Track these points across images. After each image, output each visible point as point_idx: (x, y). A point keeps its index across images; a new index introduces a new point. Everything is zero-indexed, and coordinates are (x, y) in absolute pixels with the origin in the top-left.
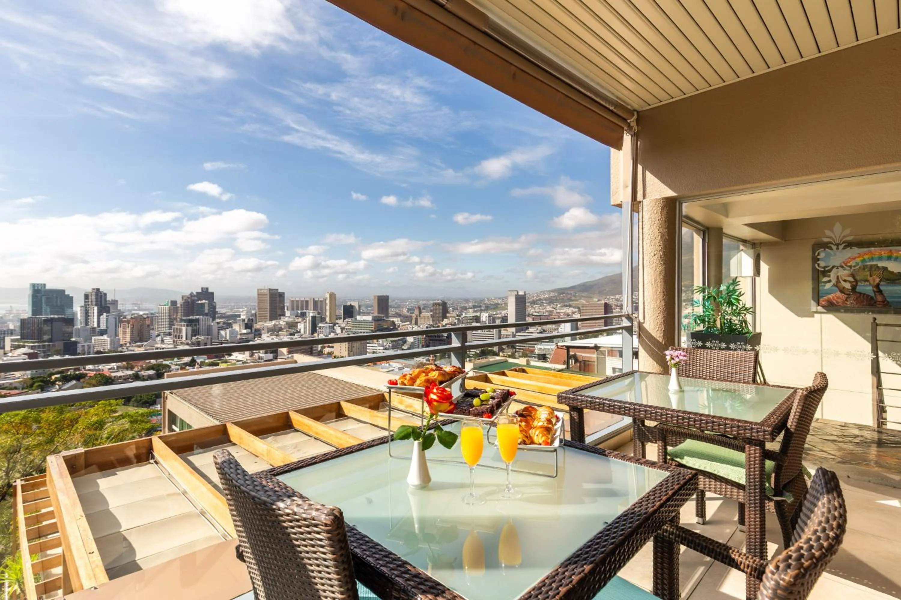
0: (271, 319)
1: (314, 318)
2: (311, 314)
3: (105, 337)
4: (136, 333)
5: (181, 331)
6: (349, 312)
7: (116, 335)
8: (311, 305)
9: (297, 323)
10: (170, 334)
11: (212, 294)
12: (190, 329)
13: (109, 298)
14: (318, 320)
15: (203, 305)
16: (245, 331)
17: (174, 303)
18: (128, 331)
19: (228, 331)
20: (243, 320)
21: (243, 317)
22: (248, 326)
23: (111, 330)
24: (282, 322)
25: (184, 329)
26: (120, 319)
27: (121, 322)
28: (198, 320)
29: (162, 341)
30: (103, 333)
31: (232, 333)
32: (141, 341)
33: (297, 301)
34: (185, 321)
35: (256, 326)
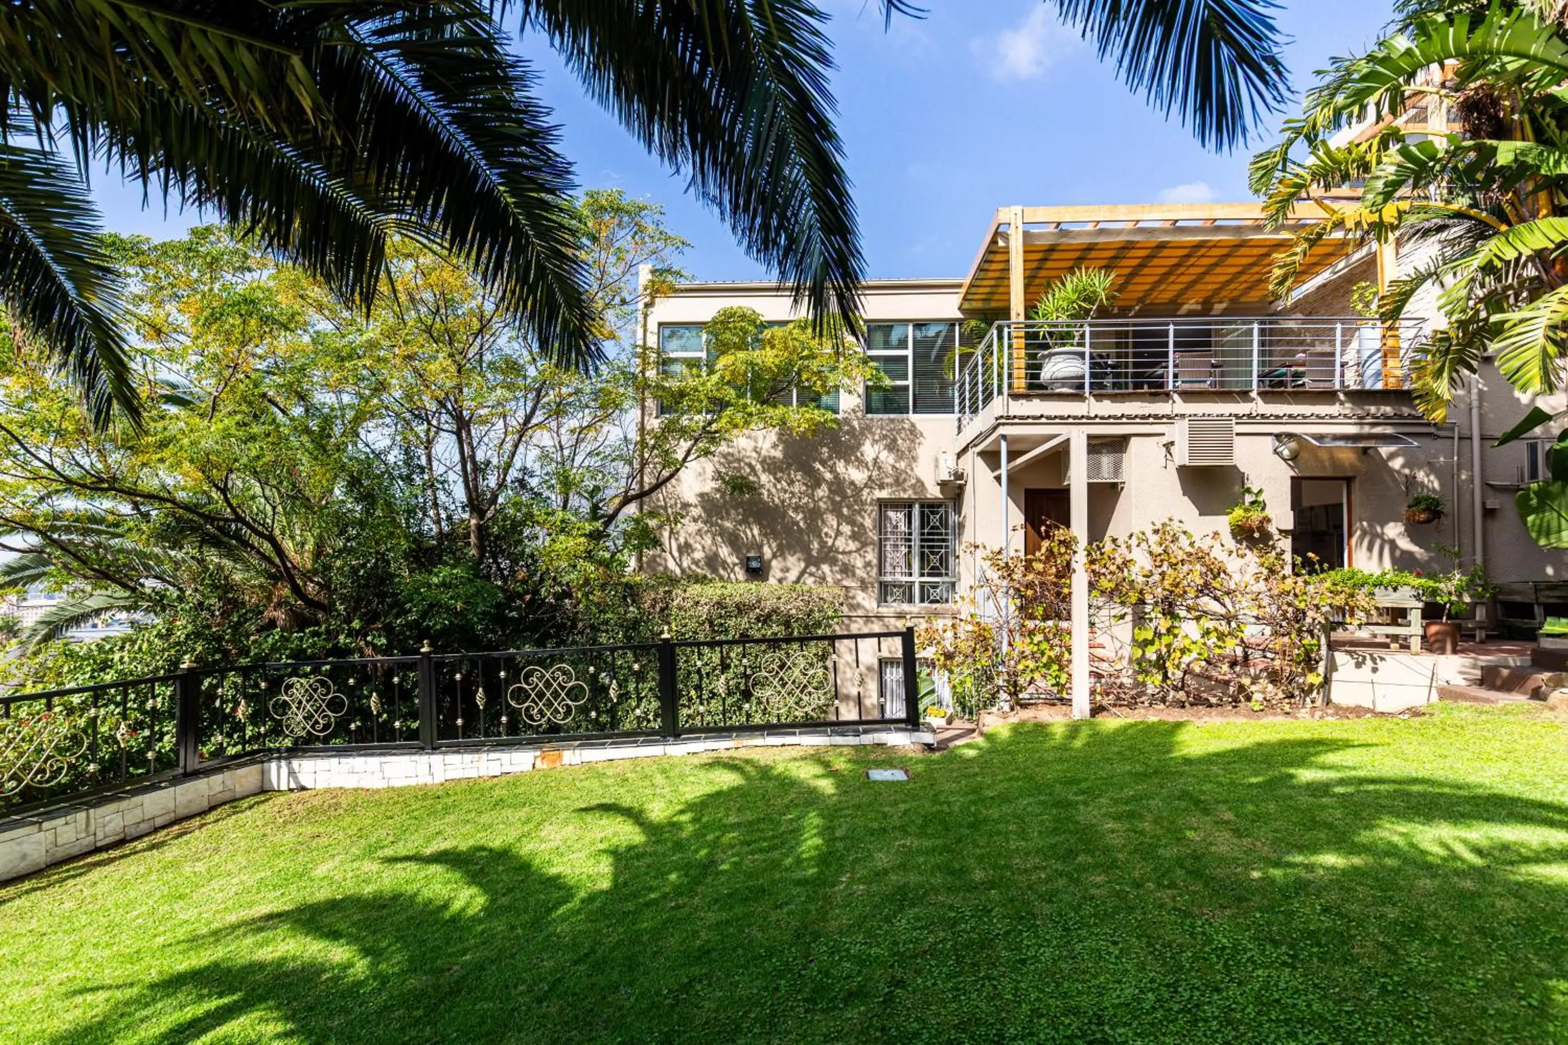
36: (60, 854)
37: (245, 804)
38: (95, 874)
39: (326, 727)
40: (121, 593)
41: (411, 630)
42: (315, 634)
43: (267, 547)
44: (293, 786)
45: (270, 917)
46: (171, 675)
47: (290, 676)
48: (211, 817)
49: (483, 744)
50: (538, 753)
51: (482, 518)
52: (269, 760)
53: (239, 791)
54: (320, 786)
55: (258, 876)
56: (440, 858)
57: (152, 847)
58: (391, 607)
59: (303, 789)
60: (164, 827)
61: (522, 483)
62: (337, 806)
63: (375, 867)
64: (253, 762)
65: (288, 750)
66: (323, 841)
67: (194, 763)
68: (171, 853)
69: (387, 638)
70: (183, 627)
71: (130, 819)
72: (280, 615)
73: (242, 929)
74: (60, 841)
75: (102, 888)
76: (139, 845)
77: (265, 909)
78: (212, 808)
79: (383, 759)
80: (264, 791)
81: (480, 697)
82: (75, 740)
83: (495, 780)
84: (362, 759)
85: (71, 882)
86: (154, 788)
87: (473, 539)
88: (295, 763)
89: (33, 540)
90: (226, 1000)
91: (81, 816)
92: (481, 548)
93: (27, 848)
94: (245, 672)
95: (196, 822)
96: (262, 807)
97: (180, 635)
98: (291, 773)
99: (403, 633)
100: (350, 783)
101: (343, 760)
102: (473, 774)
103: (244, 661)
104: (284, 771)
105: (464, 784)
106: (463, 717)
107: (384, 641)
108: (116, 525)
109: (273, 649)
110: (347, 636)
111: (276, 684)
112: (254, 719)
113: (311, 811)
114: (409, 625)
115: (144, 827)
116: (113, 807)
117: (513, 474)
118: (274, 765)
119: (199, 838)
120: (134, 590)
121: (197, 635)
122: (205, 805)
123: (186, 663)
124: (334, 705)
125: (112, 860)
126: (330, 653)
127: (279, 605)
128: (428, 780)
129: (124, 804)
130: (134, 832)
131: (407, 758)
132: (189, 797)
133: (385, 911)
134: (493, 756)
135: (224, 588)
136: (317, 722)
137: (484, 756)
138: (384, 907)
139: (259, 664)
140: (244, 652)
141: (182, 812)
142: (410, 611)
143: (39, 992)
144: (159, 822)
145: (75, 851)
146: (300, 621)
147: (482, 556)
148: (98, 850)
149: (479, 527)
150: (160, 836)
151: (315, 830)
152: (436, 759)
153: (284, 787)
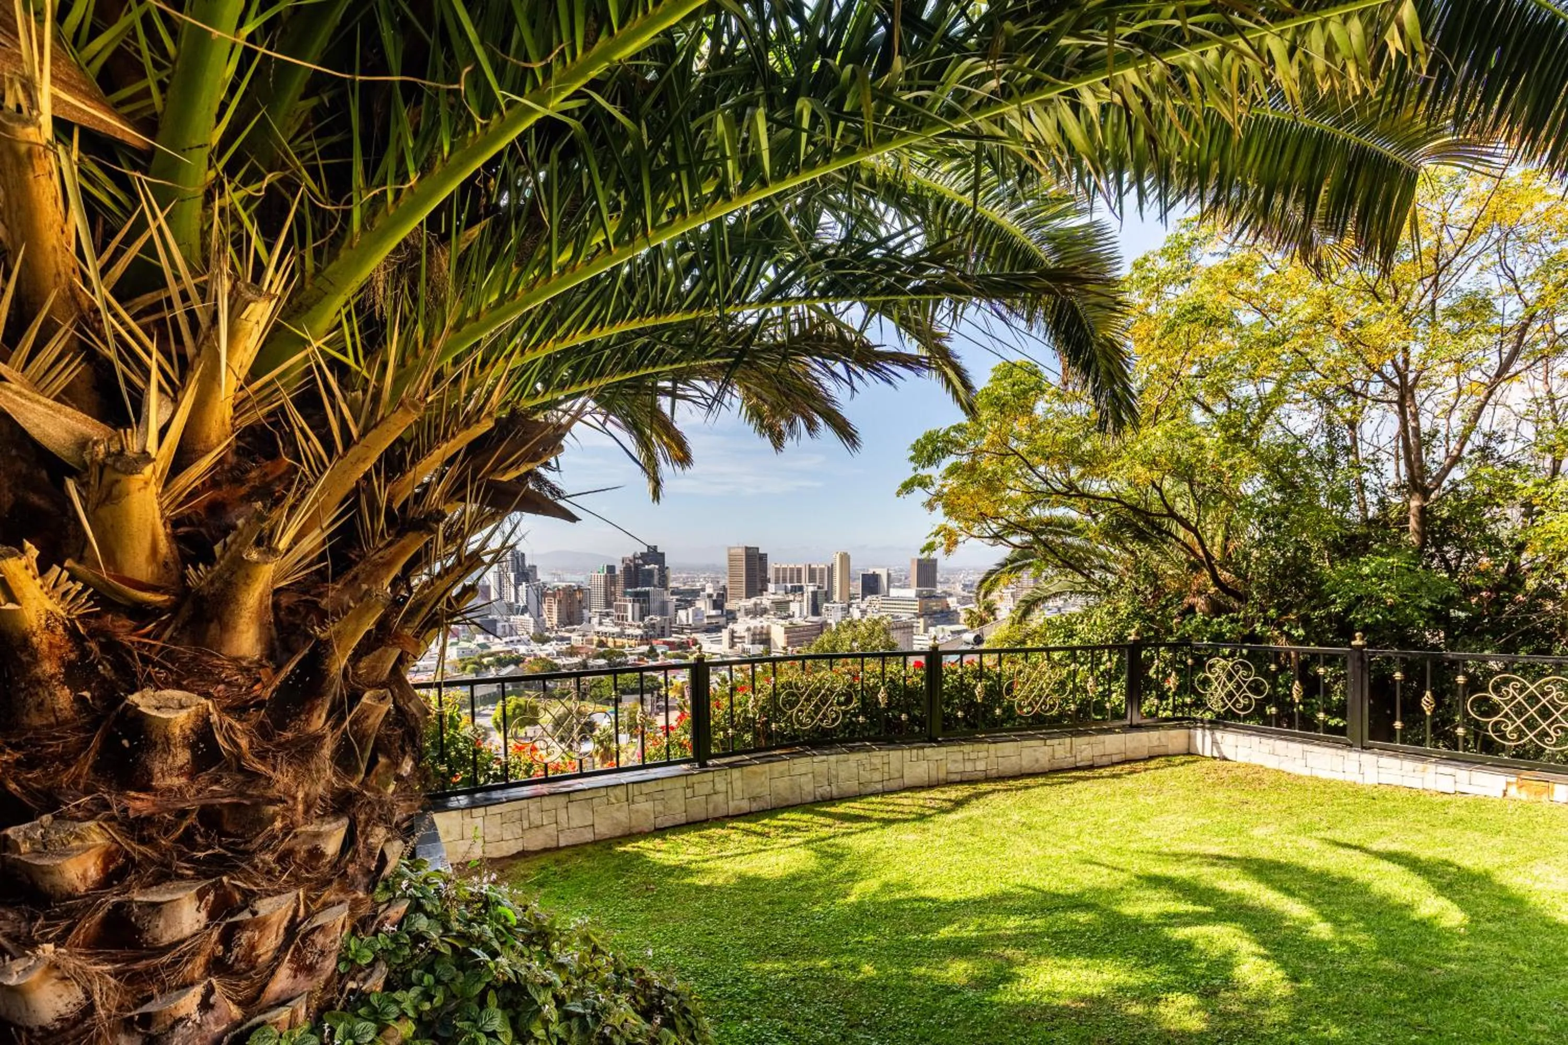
0: (749, 596)
1: (814, 594)
2: (810, 588)
3: (527, 616)
4: (564, 615)
5: (625, 607)
6: (871, 584)
7: (539, 615)
8: (805, 575)
9: (788, 602)
10: (608, 615)
11: (663, 555)
12: (637, 605)
13: (528, 562)
14: (820, 598)
15: (650, 572)
16: (713, 613)
17: (611, 569)
18: (555, 608)
19: (690, 610)
20: (710, 596)
21: (709, 590)
22: (718, 604)
23: (533, 607)
24: (766, 600)
25: (630, 606)
26: (542, 594)
27: (544, 595)
28: (647, 594)
29: (600, 624)
30: (525, 610)
31: (696, 614)
32: (571, 624)
33: (785, 570)
34: (631, 594)
35: (728, 606)
36: (1056, 766)
37: (1177, 760)
38: (1080, 785)
39: (1245, 708)
40: (1080, 579)
41: (1330, 622)
42: (1233, 621)
43: (1190, 538)
44: (1216, 754)
45: (1219, 857)
46: (1118, 645)
47: (1210, 657)
48: (1152, 764)
49: (1428, 755)
50: (1513, 779)
51: (1426, 499)
52: (1195, 728)
53: (1171, 749)
54: (1241, 759)
55: (1201, 821)
56: (1391, 857)
57: (1114, 776)
58: (1310, 598)
59: (1225, 759)
60: (1118, 763)
61: (1485, 453)
62: (1261, 781)
63: (1315, 845)
64: (1181, 727)
65: (1210, 722)
66: (1254, 809)
67: (1137, 720)
68: (1128, 783)
69: (1304, 627)
70: (1124, 607)
71: (1098, 750)
72: (1200, 602)
73: (1198, 860)
74: (1057, 755)
75: (1086, 796)
76: (1106, 772)
77: (1216, 851)
78: (1151, 758)
79: (1306, 747)
80: (1190, 753)
81: (1427, 702)
82: (1062, 684)
83: (1446, 797)
84: (1284, 743)
85: (1065, 786)
86: (1110, 731)
87: (1413, 524)
88: (1218, 735)
89: (1029, 538)
90: (1200, 908)
91: (1068, 740)
92: (1423, 536)
93: (1039, 755)
94: (1171, 647)
95: (1141, 765)
96: (1192, 766)
97: (1123, 613)
98: (1214, 742)
99: (1321, 625)
100: (1271, 763)
101: (1264, 740)
102: (1417, 784)
103: (1171, 639)
104: (1208, 739)
105: (1405, 793)
106: (1402, 720)
107: (1301, 632)
108: (1070, 527)
109: (1197, 630)
110: (1264, 624)
111: (1200, 664)
112: (1181, 690)
113: (1235, 779)
114: (1329, 617)
115: (1105, 760)
116: (1086, 739)
117: (1477, 439)
118: (1199, 732)
119: (1145, 778)
120: (1088, 577)
121: (1136, 614)
122: (1146, 754)
123: (1132, 635)
124: (1256, 688)
125: (1088, 779)
126: (1246, 639)
127: (1199, 593)
128: (1358, 779)
129: (1093, 739)
130: (1098, 762)
131: (1333, 751)
132: (1135, 744)
133: (1337, 889)
134: (1442, 769)
135: (1153, 576)
136: (1237, 701)
137: (1431, 768)
138: (1335, 884)
139: (1185, 641)
140: (1170, 632)
141: (1130, 755)
142: (1334, 602)
143: (1063, 852)
144: (1115, 759)
145: (1065, 765)
146: (1217, 609)
147: (1423, 544)
148: (1077, 769)
149: (1422, 510)
150: (1117, 769)
151: (1244, 797)
152: (1368, 759)
153: (1208, 753)
